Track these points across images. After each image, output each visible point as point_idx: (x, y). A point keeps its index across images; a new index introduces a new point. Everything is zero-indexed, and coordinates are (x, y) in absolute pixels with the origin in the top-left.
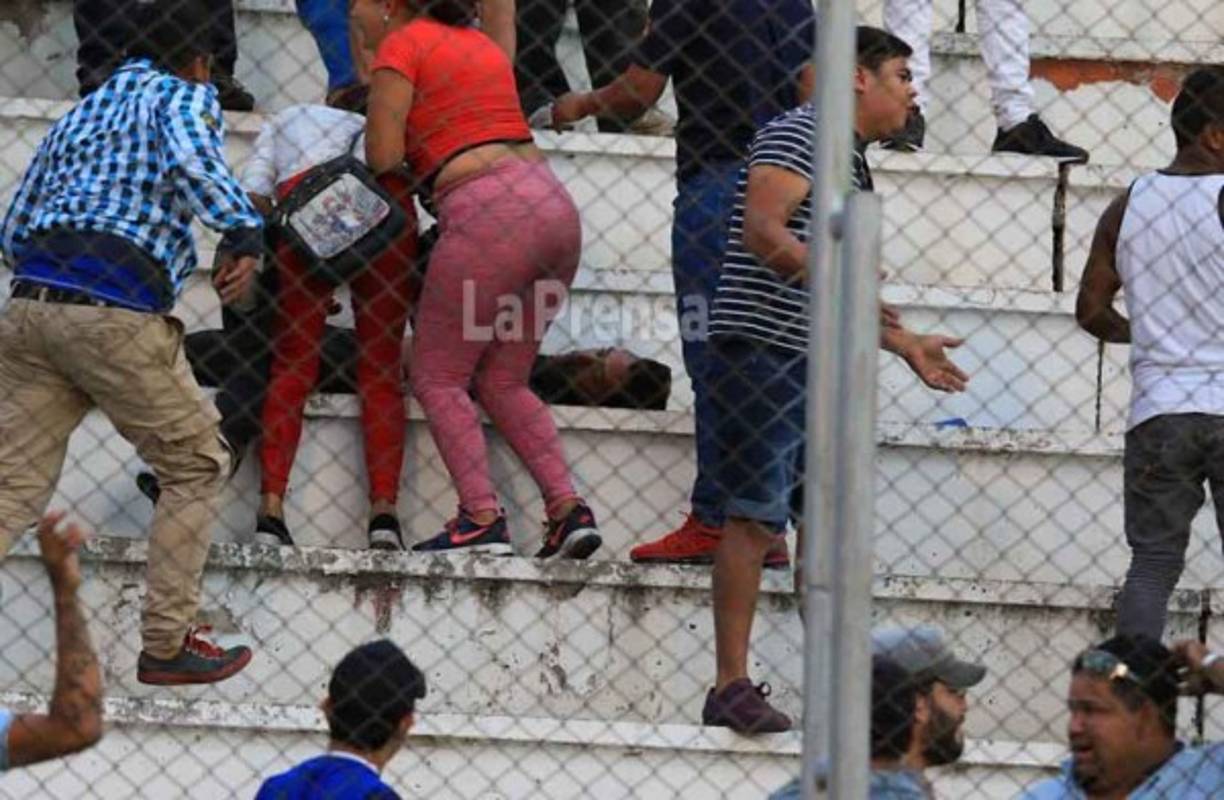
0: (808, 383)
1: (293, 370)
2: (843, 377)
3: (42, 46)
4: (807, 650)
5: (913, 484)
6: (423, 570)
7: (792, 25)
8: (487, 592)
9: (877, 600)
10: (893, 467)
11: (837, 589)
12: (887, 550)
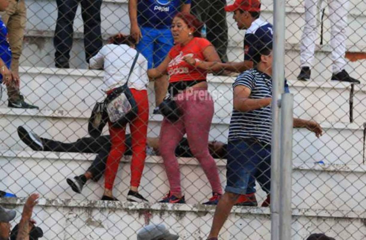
0: (271, 151)
1: (116, 148)
2: (282, 149)
3: (44, 52)
4: (272, 232)
5: (304, 181)
6: (159, 208)
7: (266, 44)
8: (178, 214)
9: (293, 216)
10: (297, 176)
11: (281, 213)
12: (296, 201)
